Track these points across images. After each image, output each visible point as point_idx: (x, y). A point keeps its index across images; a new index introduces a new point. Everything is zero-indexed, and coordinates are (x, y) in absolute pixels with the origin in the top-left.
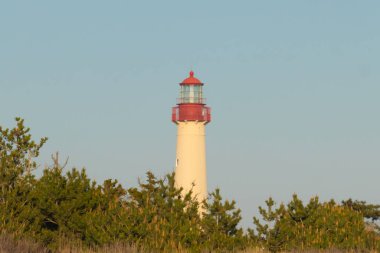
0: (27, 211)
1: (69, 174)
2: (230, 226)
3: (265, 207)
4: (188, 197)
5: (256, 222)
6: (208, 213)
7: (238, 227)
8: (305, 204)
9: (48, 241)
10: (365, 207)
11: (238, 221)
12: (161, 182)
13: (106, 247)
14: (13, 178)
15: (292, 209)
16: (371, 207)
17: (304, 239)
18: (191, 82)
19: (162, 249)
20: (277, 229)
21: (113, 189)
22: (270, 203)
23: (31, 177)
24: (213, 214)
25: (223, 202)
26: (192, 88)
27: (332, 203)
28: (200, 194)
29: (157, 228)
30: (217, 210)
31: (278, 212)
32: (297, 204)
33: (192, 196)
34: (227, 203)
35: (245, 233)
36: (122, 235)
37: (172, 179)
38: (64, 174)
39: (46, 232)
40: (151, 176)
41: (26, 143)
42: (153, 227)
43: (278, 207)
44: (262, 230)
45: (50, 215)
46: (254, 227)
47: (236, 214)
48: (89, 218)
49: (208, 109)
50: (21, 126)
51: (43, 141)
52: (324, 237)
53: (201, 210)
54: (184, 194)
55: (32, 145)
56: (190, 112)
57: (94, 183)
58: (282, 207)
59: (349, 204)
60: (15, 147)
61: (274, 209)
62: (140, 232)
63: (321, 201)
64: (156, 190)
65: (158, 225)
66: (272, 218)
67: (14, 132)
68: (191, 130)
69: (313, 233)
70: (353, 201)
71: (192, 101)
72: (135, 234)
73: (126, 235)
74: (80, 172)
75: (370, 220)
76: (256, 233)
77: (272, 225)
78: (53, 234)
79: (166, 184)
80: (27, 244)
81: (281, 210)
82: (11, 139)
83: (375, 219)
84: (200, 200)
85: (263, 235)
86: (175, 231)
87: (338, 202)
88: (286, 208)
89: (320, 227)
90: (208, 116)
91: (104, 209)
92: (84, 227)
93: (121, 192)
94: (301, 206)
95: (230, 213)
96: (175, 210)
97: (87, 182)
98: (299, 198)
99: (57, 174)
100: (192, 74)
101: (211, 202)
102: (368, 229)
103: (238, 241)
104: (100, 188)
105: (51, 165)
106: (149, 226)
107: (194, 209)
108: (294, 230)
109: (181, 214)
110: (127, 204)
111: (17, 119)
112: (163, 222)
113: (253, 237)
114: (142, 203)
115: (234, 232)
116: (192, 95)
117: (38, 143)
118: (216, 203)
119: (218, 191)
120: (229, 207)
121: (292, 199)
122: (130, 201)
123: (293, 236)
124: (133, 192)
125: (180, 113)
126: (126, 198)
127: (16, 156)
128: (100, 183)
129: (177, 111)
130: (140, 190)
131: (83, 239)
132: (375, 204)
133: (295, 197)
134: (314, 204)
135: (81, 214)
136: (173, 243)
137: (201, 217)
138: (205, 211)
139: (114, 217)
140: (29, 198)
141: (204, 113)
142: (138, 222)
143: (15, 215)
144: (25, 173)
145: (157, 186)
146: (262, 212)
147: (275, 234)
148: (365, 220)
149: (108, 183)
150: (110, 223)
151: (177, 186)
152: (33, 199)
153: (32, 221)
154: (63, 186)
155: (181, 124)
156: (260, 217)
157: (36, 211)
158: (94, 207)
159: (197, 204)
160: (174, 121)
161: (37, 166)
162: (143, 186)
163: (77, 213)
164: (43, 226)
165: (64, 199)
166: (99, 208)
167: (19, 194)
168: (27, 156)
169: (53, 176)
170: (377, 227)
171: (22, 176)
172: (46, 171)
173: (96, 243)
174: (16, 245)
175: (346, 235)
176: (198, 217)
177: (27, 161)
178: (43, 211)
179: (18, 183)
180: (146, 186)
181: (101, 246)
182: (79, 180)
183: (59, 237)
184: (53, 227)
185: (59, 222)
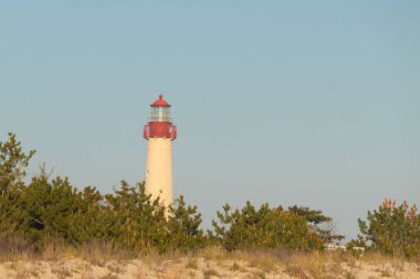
0: (17, 213)
1: (54, 181)
2: (192, 228)
3: (222, 212)
4: (156, 202)
5: (215, 224)
6: (173, 216)
7: (199, 229)
8: (257, 209)
9: (35, 239)
10: (308, 213)
11: (199, 223)
12: (133, 189)
13: (85, 244)
14: (6, 184)
15: (246, 213)
16: (313, 212)
17: (255, 239)
18: (160, 104)
19: (133, 246)
20: (232, 230)
21: (92, 195)
22: (227, 208)
23: (21, 184)
24: (178, 216)
25: (186, 207)
26: (161, 109)
27: (280, 209)
28: (167, 200)
29: (129, 228)
30: (181, 213)
31: (234, 216)
32: (250, 209)
33: (160, 201)
34: (189, 208)
35: (205, 234)
36: (99, 234)
37: (142, 187)
38: (49, 182)
39: (33, 231)
40: (124, 184)
41: (17, 155)
42: (126, 227)
43: (234, 212)
44: (220, 231)
45: (37, 217)
46: (213, 229)
47: (197, 217)
48: (71, 219)
49: (174, 127)
50: (13, 140)
51: (32, 153)
52: (273, 238)
53: (167, 214)
54: (152, 199)
55: (23, 156)
56: (159, 130)
57: (76, 190)
58: (237, 211)
59: (294, 209)
60: (8, 158)
61: (230, 213)
62: (115, 232)
63: (271, 207)
64: (129, 196)
65: (130, 226)
66: (228, 221)
67: (7, 145)
68: (159, 145)
69: (264, 234)
70: (298, 207)
71: (160, 120)
72: (110, 233)
73: (103, 234)
74: (64, 180)
75: (313, 223)
76: (214, 234)
77: (228, 227)
78: (39, 232)
79: (137, 191)
80: (17, 241)
81: (236, 214)
82: (4, 150)
83: (317, 222)
84: (166, 205)
85: (220, 236)
86: (145, 231)
87: (286, 208)
88: (241, 213)
89: (270, 230)
90: (175, 133)
91: (84, 212)
92: (66, 227)
93: (99, 198)
94: (253, 211)
95: (192, 216)
96: (145, 214)
97: (70, 188)
98: (251, 204)
99: (44, 181)
100: (161, 97)
101: (176, 207)
102: (310, 231)
103: (199, 241)
104: (80, 193)
105: (38, 174)
106: (123, 227)
107: (161, 213)
108: (247, 232)
109: (150, 217)
110: (103, 208)
111: (10, 134)
112: (135, 224)
113: (212, 238)
114: (117, 207)
115: (195, 233)
116: (160, 115)
117: (27, 154)
118: (180, 208)
119: (182, 197)
120: (192, 211)
121: (245, 205)
122: (105, 205)
123: (246, 237)
124: (109, 197)
125: (151, 130)
126: (104, 203)
127: (9, 166)
128: (81, 189)
129: (148, 128)
130: (115, 196)
131: (66, 237)
132: (317, 210)
133: (248, 203)
134: (264, 210)
135: (64, 216)
136: (143, 242)
137: (167, 220)
138: (171, 215)
139: (92, 219)
140: (19, 202)
141: (171, 130)
142: (113, 223)
143: (7, 216)
144: (16, 180)
145: (130, 192)
146: (220, 216)
147: (231, 235)
148: (309, 223)
149: (88, 189)
150: (89, 224)
151: (147, 193)
152: (23, 203)
153: (21, 221)
154: (49, 192)
155: (151, 139)
156: (218, 220)
157: (25, 213)
158: (76, 210)
159: (163, 208)
160: (145, 137)
161: (27, 175)
162: (117, 192)
163: (60, 215)
164: (31, 226)
165: (50, 203)
166: (80, 211)
167: (11, 198)
168: (18, 166)
169: (40, 183)
170: (319, 230)
171: (13, 183)
172: (34, 179)
173: (77, 241)
174: (8, 242)
175: (292, 236)
176: (164, 219)
177: (18, 170)
178: (32, 213)
179: (10, 189)
180: (120, 193)
181: (81, 244)
182: (62, 187)
183: (45, 235)
184: (40, 227)
185: (45, 222)
